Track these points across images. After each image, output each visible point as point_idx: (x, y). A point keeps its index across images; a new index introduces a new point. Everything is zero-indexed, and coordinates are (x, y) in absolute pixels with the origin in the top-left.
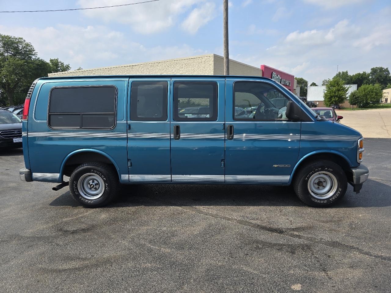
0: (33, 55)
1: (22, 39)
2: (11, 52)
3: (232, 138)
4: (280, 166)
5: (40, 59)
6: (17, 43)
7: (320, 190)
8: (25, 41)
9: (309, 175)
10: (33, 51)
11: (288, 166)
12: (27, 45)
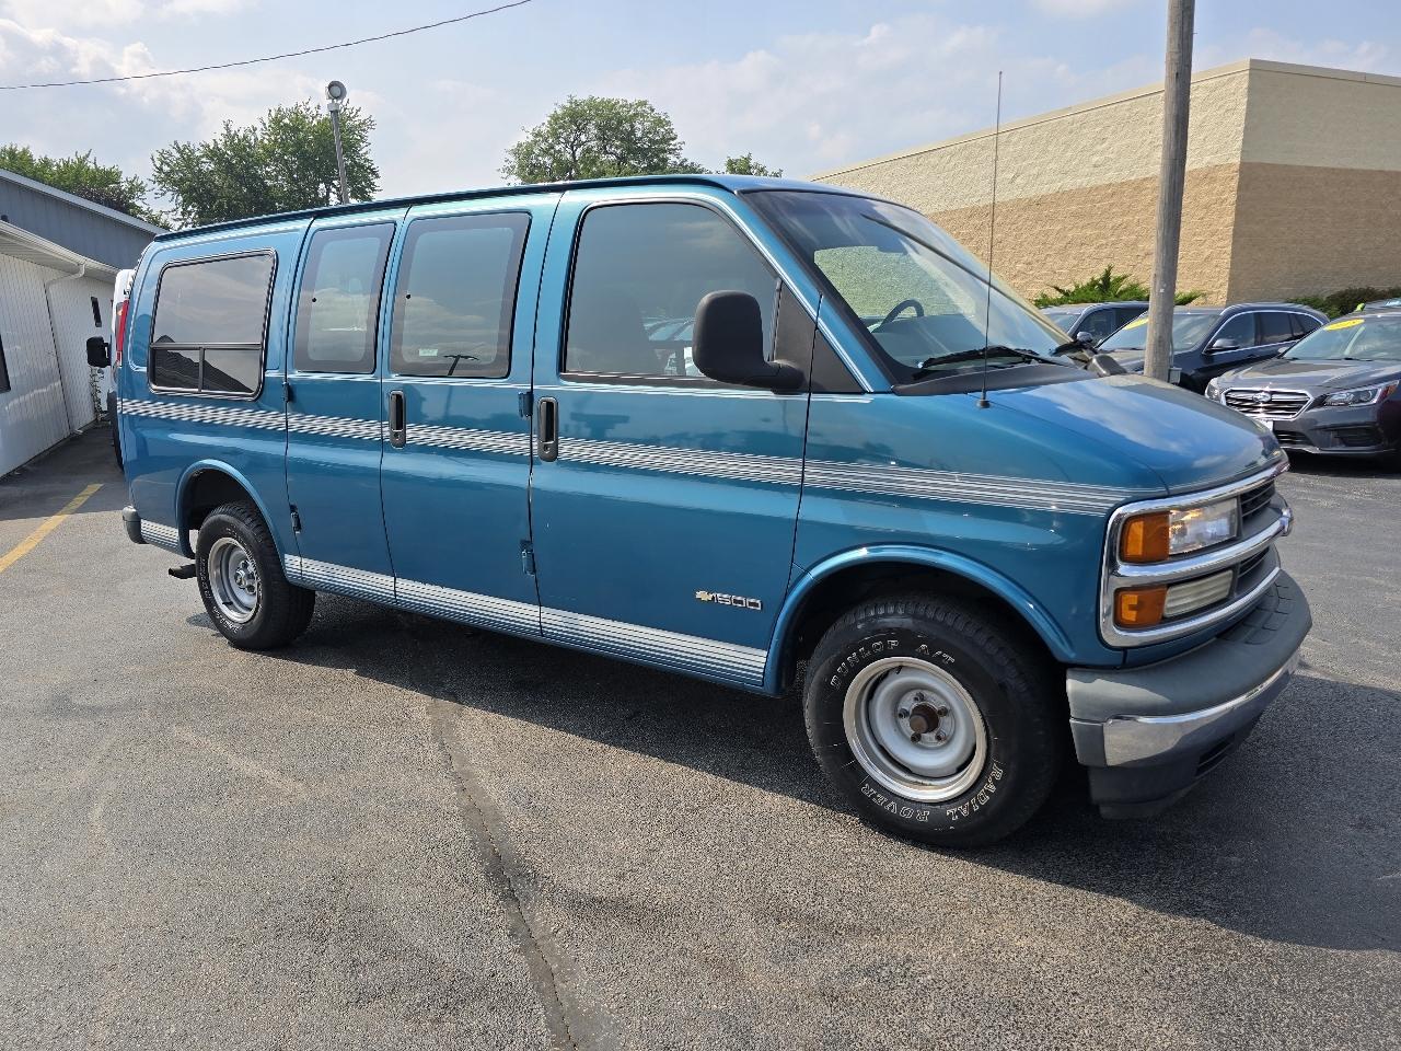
0: (672, 151)
1: (644, 103)
2: (616, 148)
3: (554, 457)
4: (724, 598)
5: (688, 163)
6: (631, 120)
7: (923, 748)
8: (653, 110)
9: (847, 663)
10: (673, 139)
11: (751, 604)
12: (659, 122)
